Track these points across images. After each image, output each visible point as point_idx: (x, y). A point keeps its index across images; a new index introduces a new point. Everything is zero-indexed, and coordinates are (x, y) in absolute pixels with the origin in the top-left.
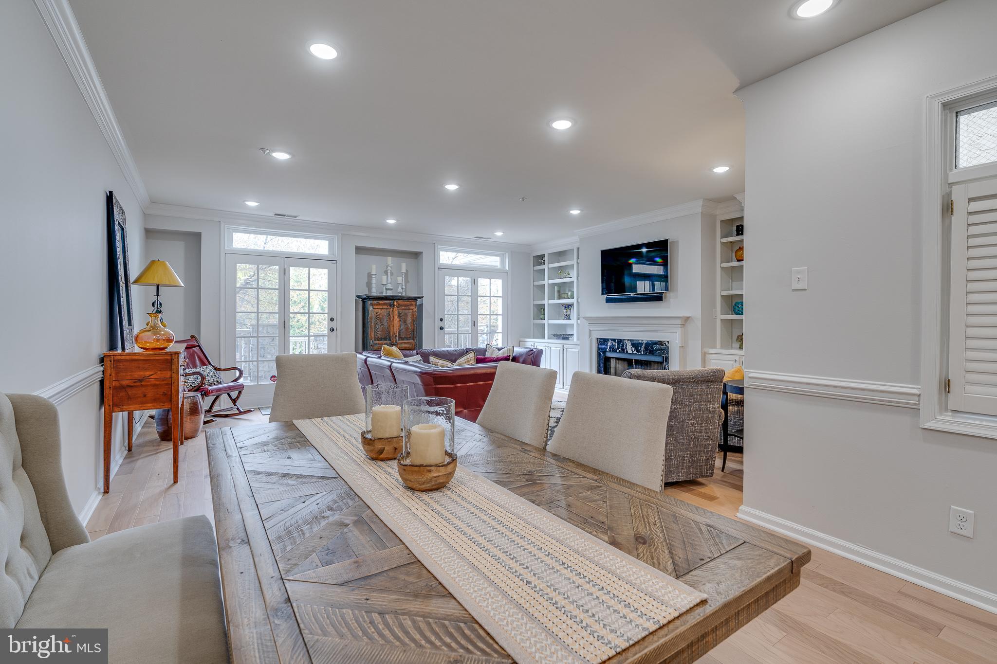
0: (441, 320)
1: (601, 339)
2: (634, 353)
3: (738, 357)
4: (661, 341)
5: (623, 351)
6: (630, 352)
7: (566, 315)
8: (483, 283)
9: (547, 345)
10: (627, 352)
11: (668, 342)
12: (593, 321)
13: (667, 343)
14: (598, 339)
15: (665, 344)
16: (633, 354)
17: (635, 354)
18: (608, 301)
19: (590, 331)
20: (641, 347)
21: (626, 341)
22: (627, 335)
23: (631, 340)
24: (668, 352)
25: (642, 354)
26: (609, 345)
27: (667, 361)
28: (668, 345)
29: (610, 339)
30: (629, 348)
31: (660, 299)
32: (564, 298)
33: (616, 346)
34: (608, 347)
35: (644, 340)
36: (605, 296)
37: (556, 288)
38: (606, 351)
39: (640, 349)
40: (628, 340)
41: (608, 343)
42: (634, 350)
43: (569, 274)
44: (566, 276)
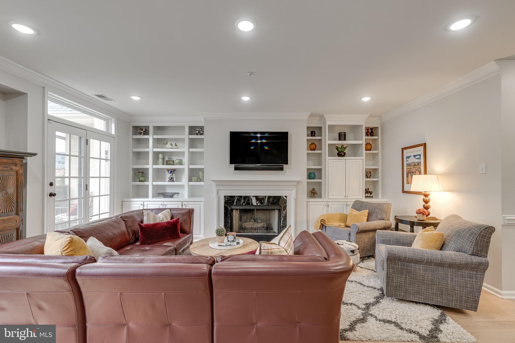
0: (51, 184)
1: (228, 196)
2: (258, 205)
3: (326, 203)
4: (280, 196)
5: (248, 204)
6: (255, 204)
7: (172, 178)
8: (94, 144)
9: (162, 203)
10: (252, 204)
11: (286, 197)
12: (219, 183)
13: (284, 197)
14: (225, 197)
16: (257, 206)
17: (259, 205)
18: (236, 169)
19: (218, 191)
20: (264, 200)
21: (252, 197)
22: (252, 192)
23: (255, 196)
24: (286, 203)
25: (265, 205)
26: (236, 200)
27: (285, 208)
28: (285, 198)
29: (237, 196)
30: (254, 202)
31: (282, 169)
32: (170, 164)
33: (242, 201)
34: (235, 202)
35: (267, 196)
36: (233, 166)
37: (160, 156)
38: (233, 205)
39: (264, 202)
40: (253, 196)
41: (234, 199)
42: (258, 203)
43: (176, 146)
44: (172, 147)
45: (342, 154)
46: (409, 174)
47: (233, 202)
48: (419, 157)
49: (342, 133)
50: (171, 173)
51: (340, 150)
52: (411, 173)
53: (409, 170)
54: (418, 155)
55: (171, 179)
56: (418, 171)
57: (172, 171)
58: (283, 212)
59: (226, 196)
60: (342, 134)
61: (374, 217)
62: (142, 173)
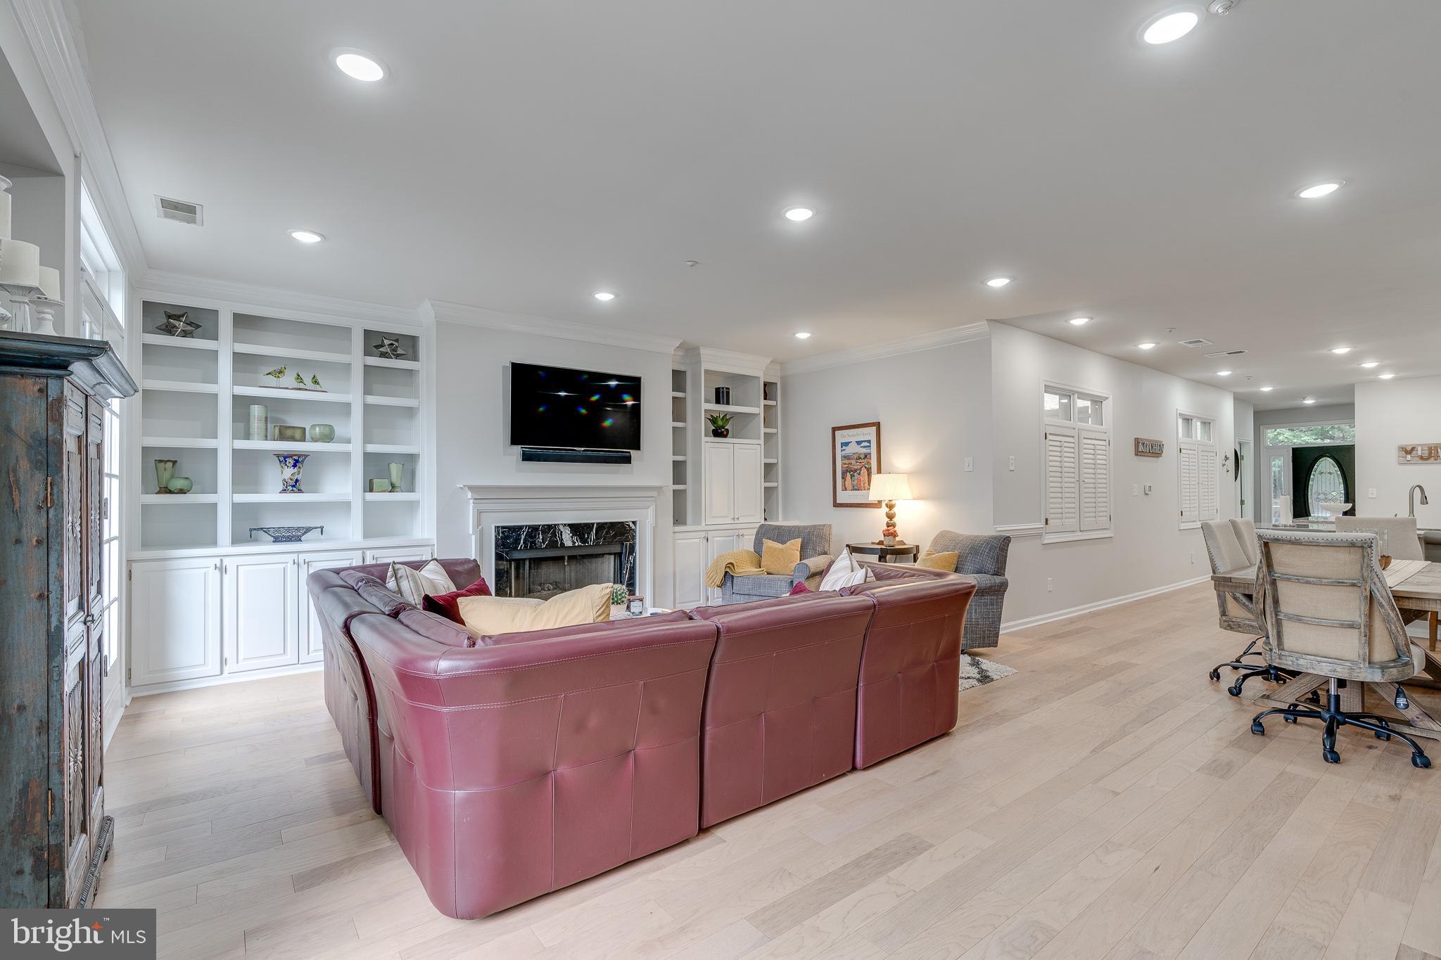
1: (504, 527)
2: (577, 544)
3: (704, 533)
4: (622, 522)
5: (553, 544)
6: (568, 543)
7: (297, 481)
10: (562, 544)
11: (634, 523)
12: (482, 493)
13: (631, 525)
15: (629, 525)
16: (574, 547)
17: (579, 546)
18: (527, 457)
19: (479, 513)
20: (589, 534)
21: (561, 527)
22: (563, 515)
23: (569, 525)
24: (634, 537)
25: (590, 545)
26: (523, 537)
27: (632, 549)
28: (633, 527)
29: (526, 526)
30: (567, 539)
31: (627, 460)
32: (293, 439)
33: (539, 537)
34: (522, 541)
35: (594, 524)
36: (518, 449)
37: (256, 410)
38: (515, 549)
39: (588, 538)
40: (565, 525)
41: (520, 535)
42: (577, 540)
43: (316, 382)
44: (301, 386)
45: (722, 432)
46: (848, 473)
47: (517, 541)
48: (868, 444)
49: (723, 388)
50: (295, 466)
51: (720, 423)
52: (852, 471)
53: (846, 466)
54: (865, 441)
55: (294, 486)
56: (866, 468)
57: (298, 460)
58: (629, 558)
59: (498, 527)
60: (723, 392)
61: (810, 551)
62: (174, 462)
